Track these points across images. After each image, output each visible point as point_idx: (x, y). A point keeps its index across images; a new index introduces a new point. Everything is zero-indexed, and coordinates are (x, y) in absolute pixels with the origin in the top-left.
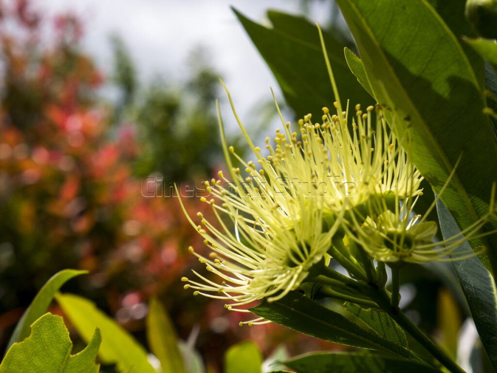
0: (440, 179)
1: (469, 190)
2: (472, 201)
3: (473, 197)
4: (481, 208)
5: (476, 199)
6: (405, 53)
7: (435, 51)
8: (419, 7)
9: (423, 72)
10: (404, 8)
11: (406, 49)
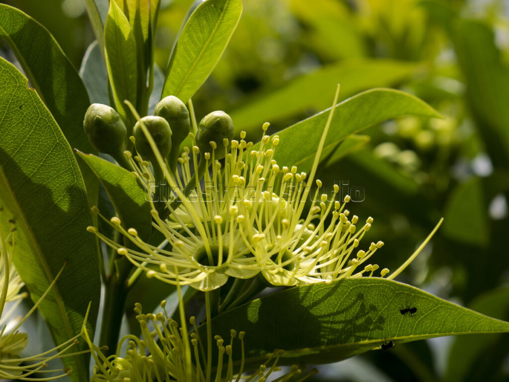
0: (39, 288)
1: (68, 303)
2: (69, 315)
3: (71, 311)
4: (77, 323)
5: (74, 313)
6: (16, 154)
7: (48, 157)
8: (37, 109)
9: (33, 176)
10: (20, 107)
11: (18, 149)
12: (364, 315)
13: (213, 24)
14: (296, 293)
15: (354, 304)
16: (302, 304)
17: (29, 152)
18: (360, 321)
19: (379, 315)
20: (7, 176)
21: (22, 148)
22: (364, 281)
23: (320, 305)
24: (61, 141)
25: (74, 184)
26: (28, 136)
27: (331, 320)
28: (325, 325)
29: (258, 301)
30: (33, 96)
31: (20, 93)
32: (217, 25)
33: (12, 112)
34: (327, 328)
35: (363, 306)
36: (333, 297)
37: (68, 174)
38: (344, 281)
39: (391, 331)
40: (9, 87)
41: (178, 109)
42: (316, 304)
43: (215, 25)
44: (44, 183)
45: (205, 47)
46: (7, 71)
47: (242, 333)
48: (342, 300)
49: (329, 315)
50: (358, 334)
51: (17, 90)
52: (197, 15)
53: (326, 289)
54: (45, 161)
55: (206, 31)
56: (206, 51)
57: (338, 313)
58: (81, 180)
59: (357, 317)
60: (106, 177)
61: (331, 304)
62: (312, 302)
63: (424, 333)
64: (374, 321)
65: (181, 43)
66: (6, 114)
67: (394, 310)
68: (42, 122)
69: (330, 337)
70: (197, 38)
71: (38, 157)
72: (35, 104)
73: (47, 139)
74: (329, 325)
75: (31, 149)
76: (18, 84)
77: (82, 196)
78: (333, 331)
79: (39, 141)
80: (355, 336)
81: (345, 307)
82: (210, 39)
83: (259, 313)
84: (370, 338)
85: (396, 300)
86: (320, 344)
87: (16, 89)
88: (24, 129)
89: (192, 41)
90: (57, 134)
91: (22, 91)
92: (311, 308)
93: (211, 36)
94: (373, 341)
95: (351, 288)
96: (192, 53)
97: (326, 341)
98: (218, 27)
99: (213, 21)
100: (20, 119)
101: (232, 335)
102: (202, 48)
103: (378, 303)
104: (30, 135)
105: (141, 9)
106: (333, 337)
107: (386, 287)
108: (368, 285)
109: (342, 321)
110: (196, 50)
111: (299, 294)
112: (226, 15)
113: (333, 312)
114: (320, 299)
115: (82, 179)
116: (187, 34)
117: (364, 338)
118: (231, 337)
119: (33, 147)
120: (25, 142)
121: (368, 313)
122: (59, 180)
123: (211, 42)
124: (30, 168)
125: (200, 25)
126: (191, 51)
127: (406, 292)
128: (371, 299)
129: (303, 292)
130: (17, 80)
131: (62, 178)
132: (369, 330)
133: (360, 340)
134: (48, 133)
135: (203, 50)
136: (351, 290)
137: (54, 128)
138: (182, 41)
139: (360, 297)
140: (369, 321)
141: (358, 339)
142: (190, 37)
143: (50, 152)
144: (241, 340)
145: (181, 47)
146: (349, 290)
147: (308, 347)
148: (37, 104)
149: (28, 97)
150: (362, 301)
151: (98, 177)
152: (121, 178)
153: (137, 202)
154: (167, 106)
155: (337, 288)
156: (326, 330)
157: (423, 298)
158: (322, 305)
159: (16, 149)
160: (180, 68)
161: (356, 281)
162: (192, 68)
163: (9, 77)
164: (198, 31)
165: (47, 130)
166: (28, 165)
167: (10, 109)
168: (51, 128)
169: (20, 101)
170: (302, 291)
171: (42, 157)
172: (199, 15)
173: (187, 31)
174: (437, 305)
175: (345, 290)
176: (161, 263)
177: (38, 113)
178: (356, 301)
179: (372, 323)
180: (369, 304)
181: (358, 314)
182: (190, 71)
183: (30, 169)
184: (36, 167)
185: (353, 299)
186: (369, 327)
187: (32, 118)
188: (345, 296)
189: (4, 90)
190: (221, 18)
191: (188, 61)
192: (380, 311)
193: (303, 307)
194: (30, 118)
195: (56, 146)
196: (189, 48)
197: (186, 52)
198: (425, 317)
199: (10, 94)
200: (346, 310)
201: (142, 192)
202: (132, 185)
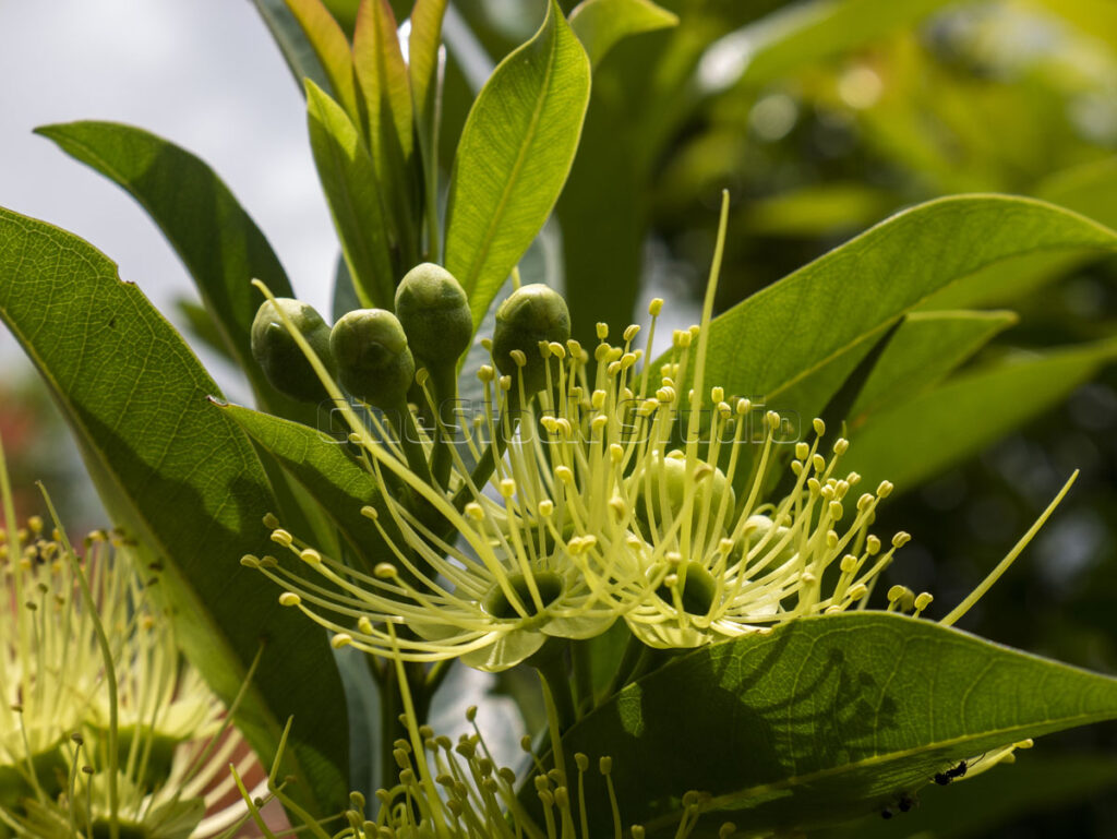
2: (297, 753)
3: (298, 744)
5: (305, 747)
6: (122, 421)
7: (183, 422)
8: (144, 323)
9: (162, 465)
10: (112, 324)
11: (124, 412)
12: (853, 697)
13: (531, 100)
14: (704, 662)
15: (825, 674)
16: (721, 685)
17: (145, 414)
18: (848, 713)
19: (882, 695)
20: (116, 469)
21: (132, 408)
22: (839, 622)
23: (757, 684)
24: (203, 386)
25: (243, 474)
26: (137, 382)
27: (790, 717)
28: (780, 729)
29: (634, 687)
30: (134, 298)
31: (106, 293)
32: (540, 101)
33: (97, 336)
34: (785, 734)
35: (844, 678)
36: (781, 664)
37: (228, 452)
38: (797, 626)
39: (917, 729)
40: (80, 285)
41: (436, 290)
42: (750, 682)
43: (535, 100)
44: (186, 478)
45: (522, 152)
46: (71, 252)
47: (605, 760)
48: (801, 668)
49: (783, 705)
50: (852, 743)
51: (99, 288)
52: (496, 86)
53: (765, 646)
54: (179, 430)
55: (519, 119)
56: (526, 160)
57: (799, 698)
58: (256, 463)
59: (838, 704)
60: (281, 448)
61: (781, 680)
62: (740, 679)
63: (989, 727)
64: (877, 710)
65: (467, 151)
66: (87, 341)
67: (911, 681)
68: (159, 349)
69: (799, 755)
70: (501, 134)
71: (164, 422)
72: (140, 314)
73: (175, 383)
74: (790, 729)
75: (148, 409)
76: (98, 277)
77: (264, 496)
78: (799, 741)
79: (161, 390)
80: (848, 748)
81: (810, 683)
82: (530, 135)
83: (644, 716)
84: (882, 751)
85: (909, 657)
86: (783, 773)
87: (96, 287)
88: (127, 368)
89: (492, 145)
90: (193, 372)
91: (110, 289)
92: (743, 692)
93: (532, 128)
94: (889, 756)
95: (815, 640)
96: (495, 169)
97: (793, 764)
98: (544, 105)
99: (531, 96)
100: (114, 349)
101: (580, 767)
102: (517, 154)
103: (874, 667)
104: (141, 380)
105: (392, 91)
106: (805, 754)
107: (884, 629)
108: (849, 630)
109: (811, 715)
110: (504, 161)
111: (710, 663)
112: (555, 78)
113: (789, 696)
114: (756, 671)
115: (258, 460)
116: (477, 131)
117: (869, 751)
118: (578, 771)
119: (152, 404)
120: (134, 395)
121: (858, 693)
122: (212, 468)
123: (534, 140)
124: (153, 448)
125: (503, 106)
126: (492, 165)
127: (925, 637)
128: (861, 659)
129: (718, 658)
130: (94, 268)
131: (217, 462)
132: (870, 731)
133: (862, 758)
134: (174, 372)
135: (520, 159)
136: (816, 644)
137: (185, 359)
138: (470, 147)
139: (836, 657)
140: (864, 711)
141: (855, 754)
142: (486, 135)
143: (185, 410)
144: (604, 777)
145: (468, 158)
146: (812, 645)
147: (762, 783)
148: (143, 313)
149: (124, 300)
150: (842, 666)
151: (269, 450)
152: (309, 447)
153: (358, 496)
154: (412, 285)
155: (786, 644)
156: (785, 739)
157: (959, 646)
158: (762, 683)
159: (120, 412)
160: (475, 205)
161: (823, 624)
162: (502, 201)
163: (77, 262)
164: (502, 120)
165: (173, 366)
166: (149, 442)
167: (92, 329)
168: (180, 360)
169: (108, 310)
170: (716, 657)
171: (170, 422)
172: (499, 85)
173: (475, 124)
174: (989, 659)
175: (802, 645)
176: (361, 616)
177: (149, 333)
178: (828, 669)
179: (873, 714)
180: (857, 672)
181: (839, 696)
182: (499, 209)
183: (154, 451)
184: (165, 444)
185: (822, 663)
186: (870, 723)
187: (139, 344)
188: (806, 659)
189: (74, 291)
190: (545, 86)
191: (490, 187)
192: (883, 686)
193: (724, 691)
194: (134, 344)
195: (195, 396)
196: (486, 159)
197: (482, 168)
198: (975, 689)
199: (85, 299)
200: (814, 689)
201: (362, 474)
202: (337, 461)
